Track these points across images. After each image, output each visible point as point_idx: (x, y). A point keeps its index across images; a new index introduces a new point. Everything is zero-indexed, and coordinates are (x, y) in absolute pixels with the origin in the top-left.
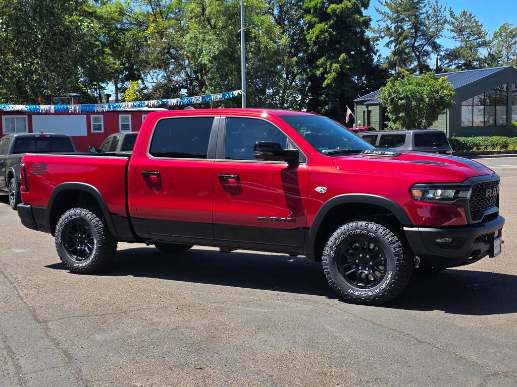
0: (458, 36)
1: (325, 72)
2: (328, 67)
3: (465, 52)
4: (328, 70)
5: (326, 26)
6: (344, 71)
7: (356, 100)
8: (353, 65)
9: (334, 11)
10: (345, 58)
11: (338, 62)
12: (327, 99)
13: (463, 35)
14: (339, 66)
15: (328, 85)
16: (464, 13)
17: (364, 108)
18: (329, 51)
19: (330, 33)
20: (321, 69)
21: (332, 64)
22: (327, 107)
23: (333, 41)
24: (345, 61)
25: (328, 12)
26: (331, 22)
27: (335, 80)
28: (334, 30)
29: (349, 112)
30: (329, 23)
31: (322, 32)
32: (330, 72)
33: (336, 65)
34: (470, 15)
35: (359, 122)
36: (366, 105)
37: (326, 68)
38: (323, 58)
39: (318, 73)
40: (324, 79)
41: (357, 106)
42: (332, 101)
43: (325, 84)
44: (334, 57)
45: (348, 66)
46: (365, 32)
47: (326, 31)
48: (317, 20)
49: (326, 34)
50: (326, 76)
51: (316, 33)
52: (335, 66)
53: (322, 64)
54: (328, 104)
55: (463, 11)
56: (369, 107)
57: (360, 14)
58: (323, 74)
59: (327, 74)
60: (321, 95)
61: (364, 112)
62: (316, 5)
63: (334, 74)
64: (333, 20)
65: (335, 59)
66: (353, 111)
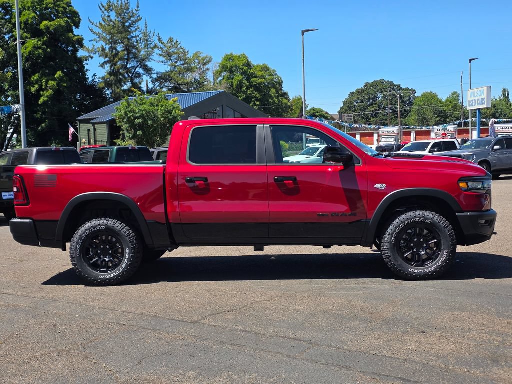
0: (166, 61)
1: (41, 89)
2: (44, 84)
3: (176, 76)
4: (44, 87)
5: (40, 43)
6: (61, 89)
7: (80, 118)
8: (69, 83)
9: (48, 28)
10: (62, 75)
11: (54, 80)
12: (44, 117)
13: (171, 60)
14: (55, 84)
15: (45, 102)
16: (171, 40)
17: (90, 126)
18: (43, 68)
19: (44, 50)
20: (37, 86)
21: (49, 81)
22: (44, 125)
23: (48, 58)
24: (61, 80)
25: (41, 28)
26: (45, 39)
27: (51, 98)
28: (48, 47)
29: (72, 130)
30: (42, 40)
31: (36, 48)
32: (46, 89)
33: (53, 82)
34: (177, 42)
35: (84, 140)
36: (92, 123)
37: (42, 85)
38: (37, 75)
39: (33, 90)
40: (40, 96)
41: (81, 125)
42: (49, 120)
43: (41, 101)
44: (49, 75)
45: (65, 85)
46: (78, 51)
47: (40, 48)
48: (29, 36)
49: (40, 51)
50: (42, 93)
51: (29, 49)
52: (51, 83)
53: (37, 82)
54: (45, 122)
55: (170, 37)
56: (96, 126)
58: (38, 91)
59: (43, 92)
60: (36, 112)
61: (89, 130)
62: (28, 21)
63: (50, 91)
64: (47, 37)
65: (51, 76)
66: (76, 129)
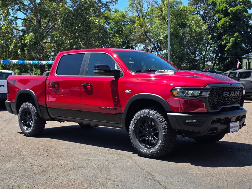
1: (227, 43)
2: (228, 40)
4: (228, 41)
5: (228, 19)
6: (237, 42)
7: (243, 56)
8: (242, 39)
9: (232, 11)
10: (238, 35)
11: (233, 37)
12: (228, 56)
14: (234, 39)
15: (228, 49)
17: (246, 60)
18: (229, 31)
19: (229, 23)
20: (225, 41)
21: (231, 38)
22: (228, 60)
23: (231, 26)
24: (237, 37)
25: (228, 12)
26: (230, 17)
27: (232, 46)
28: (231, 21)
29: (239, 63)
30: (229, 18)
31: (225, 22)
32: (229, 42)
33: (233, 39)
35: (244, 68)
36: (247, 59)
37: (227, 40)
38: (226, 35)
39: (223, 43)
40: (226, 46)
41: (243, 60)
42: (231, 58)
43: (226, 48)
44: (232, 35)
45: (239, 39)
46: (249, 21)
47: (228, 22)
48: (223, 16)
49: (228, 23)
50: (227, 44)
51: (222, 23)
52: (232, 39)
53: (225, 38)
54: (228, 59)
56: (249, 60)
57: (247, 12)
58: (226, 43)
59: (228, 43)
60: (224, 54)
61: (247, 62)
62: (222, 9)
63: (231, 43)
64: (231, 16)
65: (232, 36)
66: (241, 62)
